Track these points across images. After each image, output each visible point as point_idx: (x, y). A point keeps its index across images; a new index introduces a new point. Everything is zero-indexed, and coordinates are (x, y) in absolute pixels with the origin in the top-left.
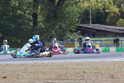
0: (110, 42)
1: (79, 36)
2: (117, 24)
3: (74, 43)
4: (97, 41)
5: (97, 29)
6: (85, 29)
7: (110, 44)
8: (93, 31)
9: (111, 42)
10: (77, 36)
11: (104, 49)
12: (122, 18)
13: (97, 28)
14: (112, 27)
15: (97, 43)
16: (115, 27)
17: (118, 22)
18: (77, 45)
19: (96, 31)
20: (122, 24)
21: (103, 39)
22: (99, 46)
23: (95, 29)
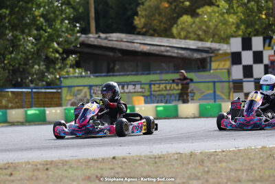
0: (166, 87)
1: (71, 70)
2: (174, 31)
3: (60, 93)
4: (128, 84)
5: (124, 48)
6: (86, 50)
7: (165, 93)
8: (111, 54)
9: (168, 88)
10: (68, 72)
11: (161, 109)
12: (187, 14)
13: (124, 46)
14: (165, 42)
15: (127, 91)
16: (174, 40)
17: (178, 25)
18: (69, 98)
19: (120, 55)
20: (188, 32)
21: (144, 79)
22: (143, 102)
23: (119, 47)
